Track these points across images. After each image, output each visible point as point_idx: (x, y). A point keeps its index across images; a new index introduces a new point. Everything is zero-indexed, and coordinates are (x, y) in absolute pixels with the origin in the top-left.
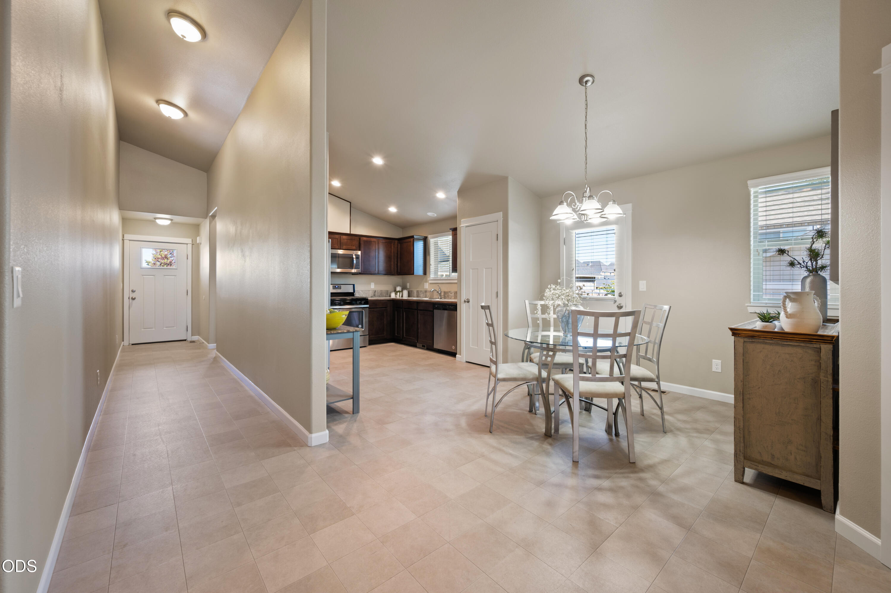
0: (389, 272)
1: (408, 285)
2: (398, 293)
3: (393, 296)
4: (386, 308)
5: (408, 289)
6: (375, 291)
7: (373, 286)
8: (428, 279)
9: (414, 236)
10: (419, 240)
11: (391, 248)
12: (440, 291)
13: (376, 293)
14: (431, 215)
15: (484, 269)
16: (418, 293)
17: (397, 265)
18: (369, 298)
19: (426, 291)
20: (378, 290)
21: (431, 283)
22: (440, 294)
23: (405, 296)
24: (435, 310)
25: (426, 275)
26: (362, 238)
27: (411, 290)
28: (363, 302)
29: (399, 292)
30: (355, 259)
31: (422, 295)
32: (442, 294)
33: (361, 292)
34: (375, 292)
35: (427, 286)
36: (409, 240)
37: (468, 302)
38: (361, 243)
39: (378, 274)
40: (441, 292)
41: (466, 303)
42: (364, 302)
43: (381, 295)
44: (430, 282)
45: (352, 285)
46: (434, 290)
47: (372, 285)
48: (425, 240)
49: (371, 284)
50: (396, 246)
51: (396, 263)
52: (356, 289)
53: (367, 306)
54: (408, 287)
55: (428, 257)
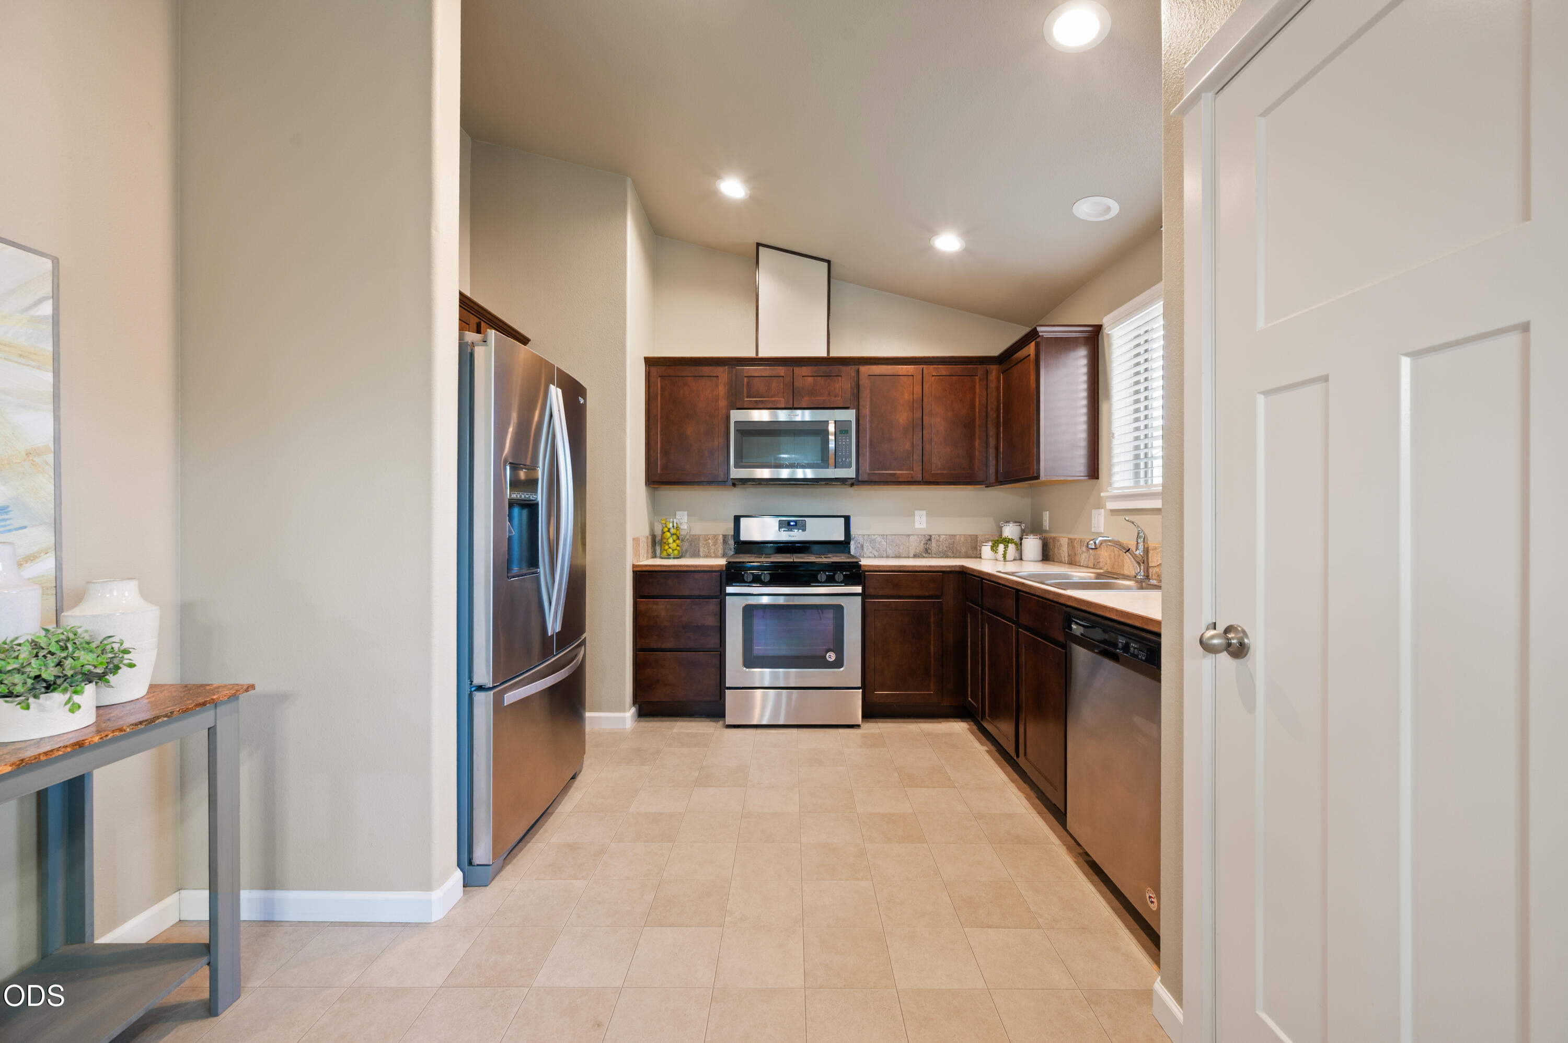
0: (968, 476)
1: (1046, 516)
2: (1001, 547)
3: (986, 554)
5: (1046, 531)
6: (928, 537)
7: (921, 522)
8: (1102, 494)
9: (1039, 329)
10: (1067, 343)
11: (974, 393)
12: (1141, 546)
13: (934, 543)
14: (1094, 211)
16: (1073, 547)
17: (997, 449)
18: (864, 562)
20: (939, 536)
21: (1114, 512)
22: (1143, 562)
23: (1031, 559)
25: (1097, 478)
26: (864, 369)
27: (1053, 535)
28: (839, 576)
29: (1009, 542)
30: (832, 438)
31: (1083, 558)
32: (1152, 560)
34: (930, 540)
35: (1099, 523)
36: (1025, 350)
38: (861, 383)
39: (929, 480)
40: (1146, 551)
42: (845, 576)
43: (951, 549)
44: (1111, 505)
45: (843, 519)
47: (917, 518)
48: (1093, 338)
49: (914, 515)
50: (993, 385)
51: (992, 441)
52: (853, 531)
53: (858, 589)
54: (1046, 525)
55: (1104, 407)
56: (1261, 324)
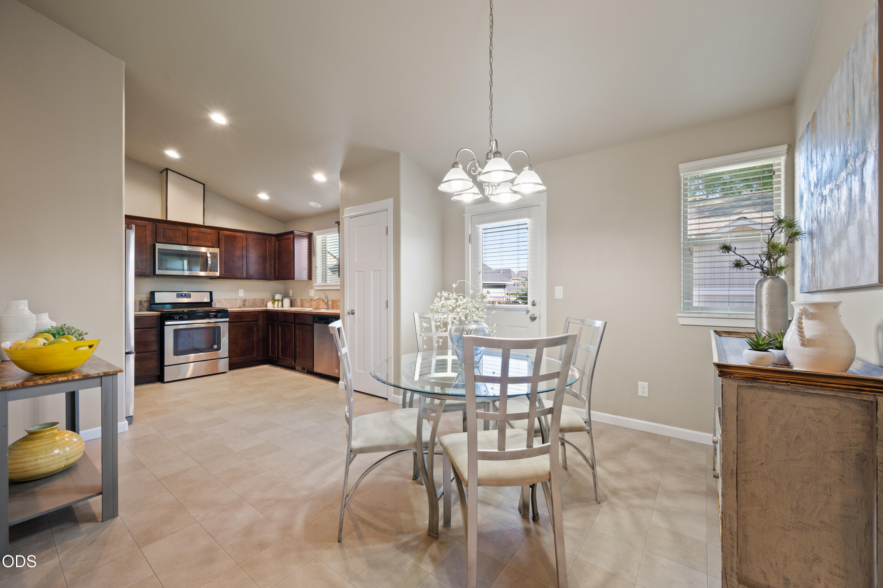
0: (264, 277)
1: (291, 291)
2: (276, 303)
3: (270, 306)
4: (256, 321)
5: (291, 297)
6: (245, 300)
7: (241, 294)
8: (314, 285)
9: (294, 231)
10: (301, 236)
11: (266, 247)
12: (326, 299)
13: (247, 302)
14: (315, 205)
15: (372, 272)
16: (303, 302)
17: (275, 267)
18: (229, 310)
19: (311, 300)
20: (249, 299)
21: (317, 290)
22: (327, 304)
23: (286, 307)
24: (315, 324)
25: (311, 280)
26: (221, 232)
27: (294, 298)
28: (219, 315)
29: (278, 300)
30: (209, 259)
31: (306, 305)
32: (330, 303)
33: (223, 301)
34: (245, 301)
35: (312, 293)
36: (288, 236)
37: (353, 314)
38: (220, 238)
39: (249, 278)
40: (328, 301)
41: (351, 315)
42: (221, 314)
43: (254, 304)
44: (316, 288)
45: (209, 293)
46: (317, 299)
47: (240, 292)
48: (310, 236)
49: (238, 291)
50: (273, 244)
51: (273, 265)
52: (214, 298)
53: (228, 319)
54: (291, 294)
55: (313, 258)
56: (356, 260)
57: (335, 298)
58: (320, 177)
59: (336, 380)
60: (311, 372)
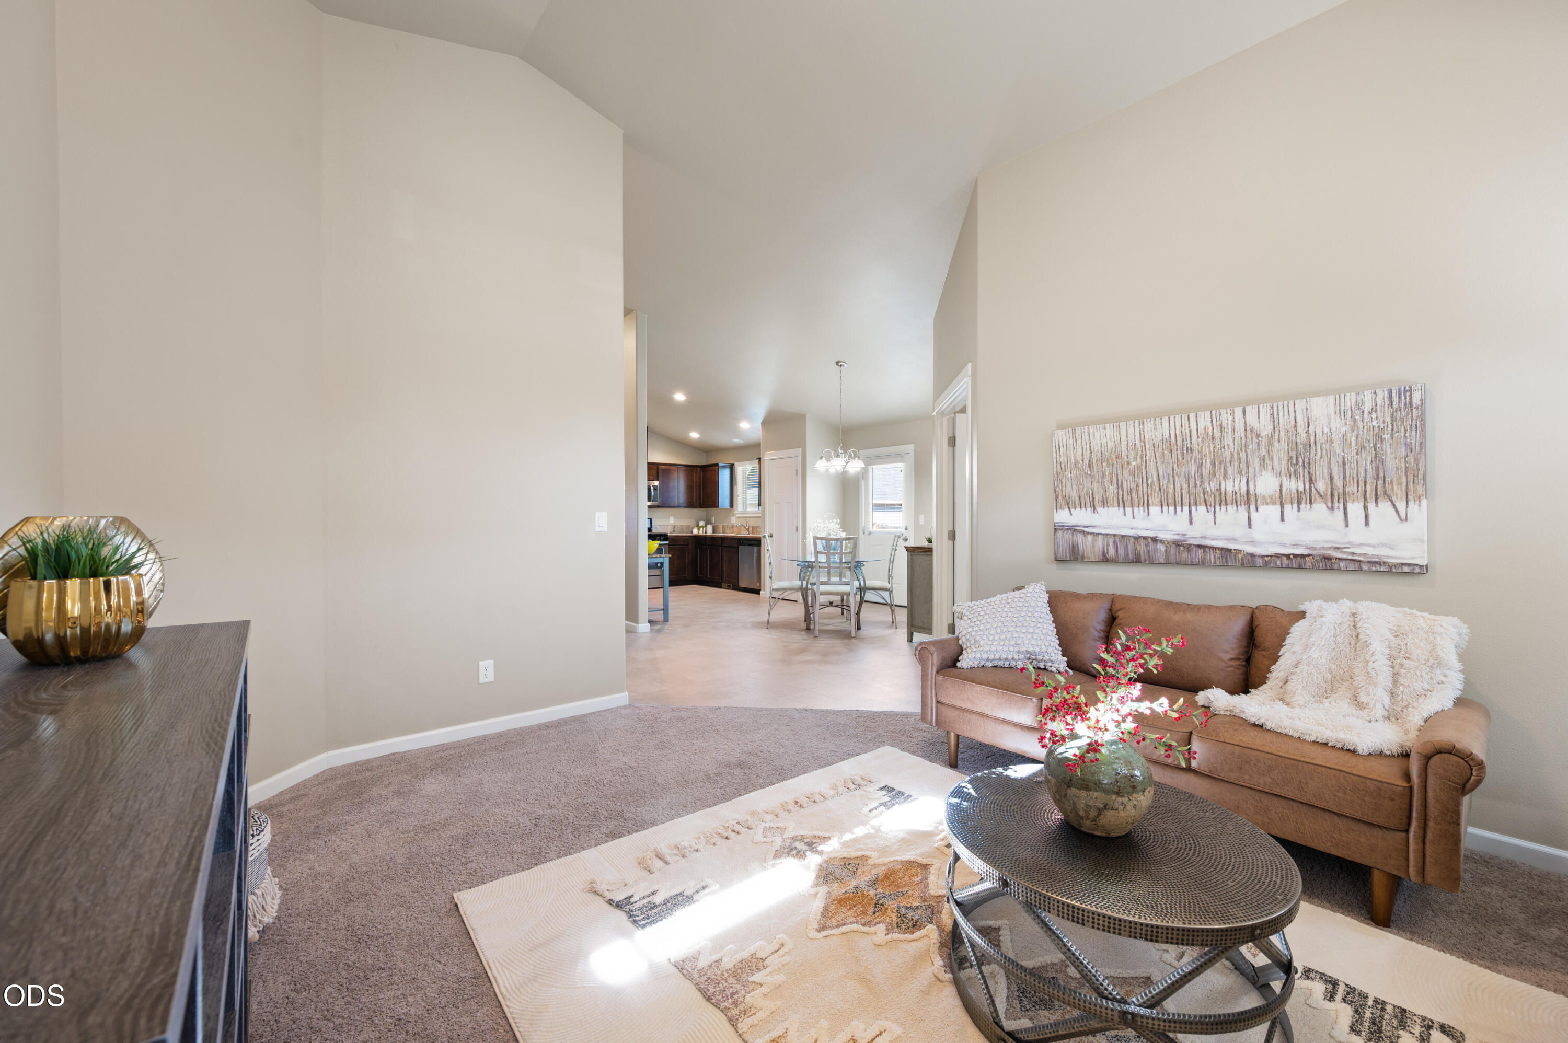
0: (690, 504)
1: (713, 519)
2: (701, 529)
3: (695, 532)
4: (688, 544)
5: (713, 523)
6: (674, 526)
7: (672, 521)
8: (734, 512)
9: (719, 463)
10: (724, 467)
11: (693, 477)
12: (748, 524)
13: (676, 528)
14: (737, 441)
15: (786, 503)
16: (724, 527)
17: (700, 496)
18: (669, 534)
19: (733, 527)
20: (678, 526)
21: (738, 517)
22: (748, 530)
23: (710, 532)
24: (740, 547)
25: (732, 507)
26: (659, 467)
27: (716, 524)
28: (662, 538)
29: (703, 527)
30: (652, 491)
31: (728, 531)
32: (750, 529)
33: (658, 527)
35: (733, 520)
36: (713, 468)
37: (771, 536)
38: (659, 472)
39: (678, 506)
40: (749, 527)
42: (665, 538)
43: (682, 531)
44: (737, 515)
46: (741, 525)
48: (732, 467)
49: (669, 518)
50: (698, 474)
51: (698, 493)
52: (653, 524)
53: (667, 542)
54: (713, 521)
56: (774, 494)
57: (754, 525)
58: (744, 425)
59: (757, 592)
60: (736, 587)
